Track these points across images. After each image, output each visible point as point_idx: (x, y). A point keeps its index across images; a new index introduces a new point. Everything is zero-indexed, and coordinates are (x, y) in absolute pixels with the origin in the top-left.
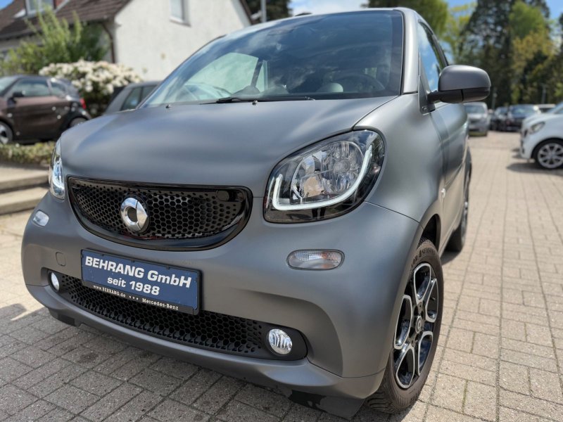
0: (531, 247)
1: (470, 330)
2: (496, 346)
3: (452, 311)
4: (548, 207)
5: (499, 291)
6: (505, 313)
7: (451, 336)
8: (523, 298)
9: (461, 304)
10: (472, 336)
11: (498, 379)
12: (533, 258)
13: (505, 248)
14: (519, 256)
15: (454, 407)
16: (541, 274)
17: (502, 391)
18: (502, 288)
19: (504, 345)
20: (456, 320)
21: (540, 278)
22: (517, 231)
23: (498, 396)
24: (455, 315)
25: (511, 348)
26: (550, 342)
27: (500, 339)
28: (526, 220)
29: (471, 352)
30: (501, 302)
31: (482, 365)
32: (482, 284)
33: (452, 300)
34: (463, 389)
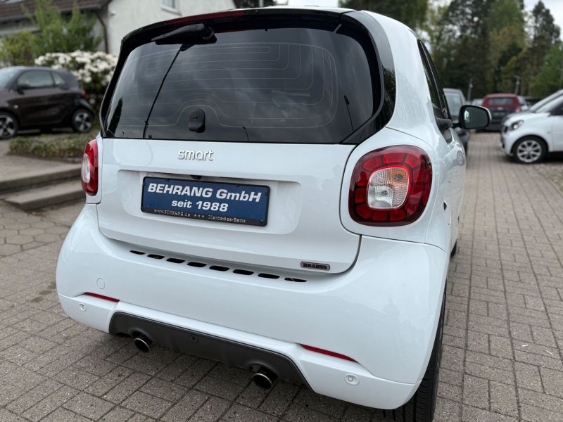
0: (520, 236)
1: (485, 301)
2: (505, 312)
4: (529, 201)
5: (500, 272)
6: (507, 288)
7: (471, 304)
8: (520, 277)
9: (473, 282)
11: (510, 333)
12: (522, 245)
13: (499, 237)
14: (512, 243)
15: (483, 351)
16: (531, 258)
17: (514, 340)
18: (502, 270)
19: (511, 311)
20: (472, 294)
21: (530, 262)
22: (507, 222)
23: (512, 344)
24: (470, 290)
25: (516, 312)
26: (543, 308)
27: (507, 306)
28: (512, 213)
29: (488, 316)
30: (503, 280)
31: (497, 324)
32: (486, 266)
33: (466, 279)
34: (487, 340)
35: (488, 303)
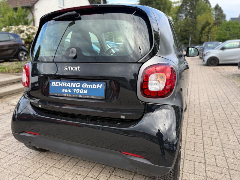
0: (220, 105)
1: (210, 138)
2: (220, 143)
3: (201, 131)
4: (221, 88)
5: (214, 122)
6: (219, 130)
7: (204, 140)
8: (224, 125)
9: (203, 128)
10: (211, 139)
11: (224, 154)
12: (222, 109)
13: (211, 105)
14: (217, 108)
15: (213, 164)
16: (227, 115)
17: (227, 158)
18: (215, 122)
19: (223, 142)
20: (204, 134)
21: (227, 116)
22: (213, 98)
23: (226, 160)
24: (202, 132)
25: (225, 143)
26: (237, 140)
27: (220, 140)
28: (215, 94)
29: (213, 145)
30: (217, 126)
31: (218, 150)
32: (208, 120)
33: (200, 126)
34: (214, 158)
35: (211, 138)
